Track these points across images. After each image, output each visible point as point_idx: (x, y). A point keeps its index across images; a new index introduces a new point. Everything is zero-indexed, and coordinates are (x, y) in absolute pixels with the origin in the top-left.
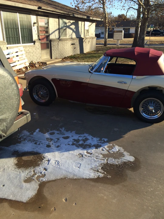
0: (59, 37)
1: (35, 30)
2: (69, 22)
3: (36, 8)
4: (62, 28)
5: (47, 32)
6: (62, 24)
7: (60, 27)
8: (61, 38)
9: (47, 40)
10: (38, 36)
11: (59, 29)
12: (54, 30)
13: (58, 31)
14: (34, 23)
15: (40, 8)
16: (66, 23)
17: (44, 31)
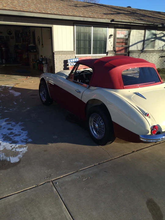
0: (143, 48)
1: (110, 42)
2: (162, 33)
3: (108, 21)
4: (148, 40)
5: (126, 44)
6: (149, 35)
7: (146, 39)
8: (145, 49)
9: (126, 52)
10: (114, 47)
11: (144, 41)
12: (136, 42)
13: (143, 42)
14: (111, 35)
15: (113, 20)
16: (155, 35)
17: (123, 42)
